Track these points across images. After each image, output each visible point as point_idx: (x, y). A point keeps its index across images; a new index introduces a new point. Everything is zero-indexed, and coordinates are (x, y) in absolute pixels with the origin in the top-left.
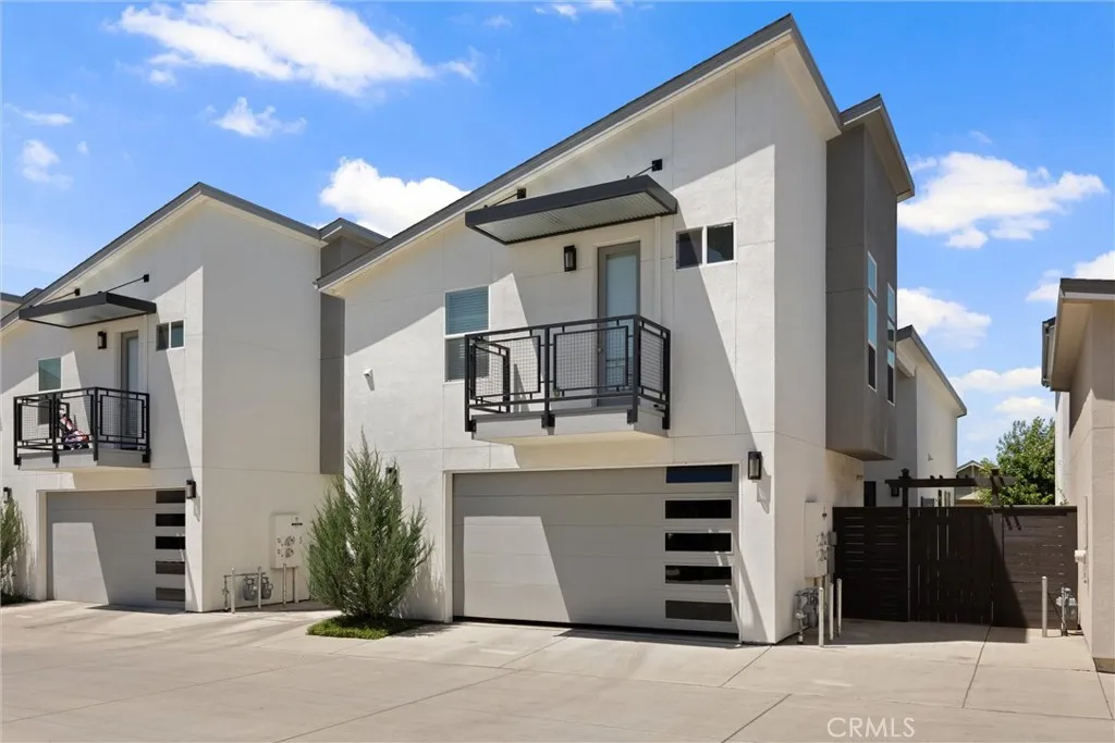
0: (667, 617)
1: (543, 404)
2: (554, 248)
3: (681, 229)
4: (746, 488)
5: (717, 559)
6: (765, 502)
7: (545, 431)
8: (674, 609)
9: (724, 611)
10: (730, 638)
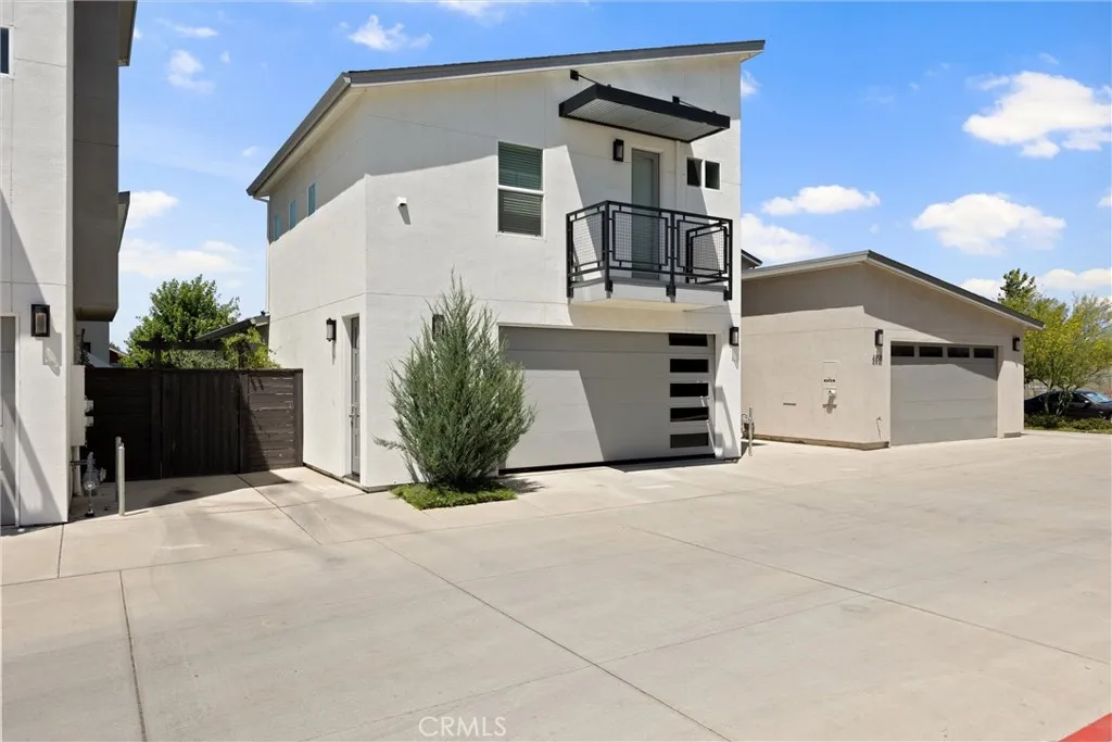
0: (672, 447)
1: (669, 276)
2: (606, 136)
3: (690, 156)
4: (726, 351)
5: (700, 402)
6: (736, 361)
7: (668, 299)
8: (677, 440)
9: (703, 439)
10: (710, 458)
